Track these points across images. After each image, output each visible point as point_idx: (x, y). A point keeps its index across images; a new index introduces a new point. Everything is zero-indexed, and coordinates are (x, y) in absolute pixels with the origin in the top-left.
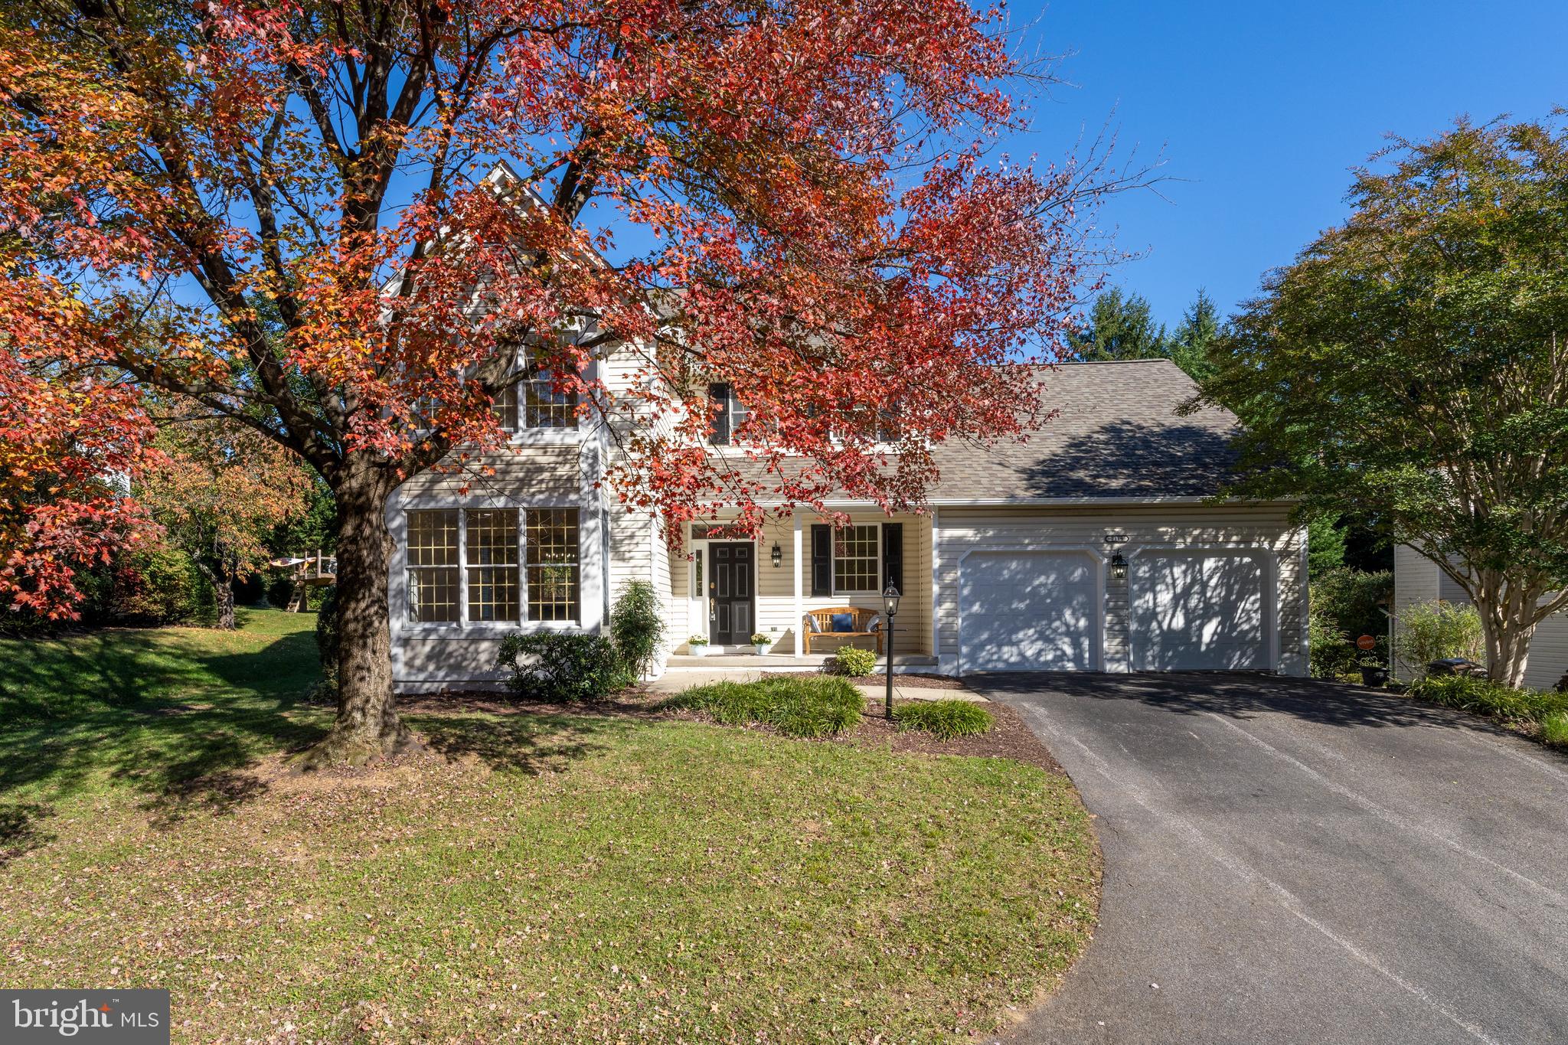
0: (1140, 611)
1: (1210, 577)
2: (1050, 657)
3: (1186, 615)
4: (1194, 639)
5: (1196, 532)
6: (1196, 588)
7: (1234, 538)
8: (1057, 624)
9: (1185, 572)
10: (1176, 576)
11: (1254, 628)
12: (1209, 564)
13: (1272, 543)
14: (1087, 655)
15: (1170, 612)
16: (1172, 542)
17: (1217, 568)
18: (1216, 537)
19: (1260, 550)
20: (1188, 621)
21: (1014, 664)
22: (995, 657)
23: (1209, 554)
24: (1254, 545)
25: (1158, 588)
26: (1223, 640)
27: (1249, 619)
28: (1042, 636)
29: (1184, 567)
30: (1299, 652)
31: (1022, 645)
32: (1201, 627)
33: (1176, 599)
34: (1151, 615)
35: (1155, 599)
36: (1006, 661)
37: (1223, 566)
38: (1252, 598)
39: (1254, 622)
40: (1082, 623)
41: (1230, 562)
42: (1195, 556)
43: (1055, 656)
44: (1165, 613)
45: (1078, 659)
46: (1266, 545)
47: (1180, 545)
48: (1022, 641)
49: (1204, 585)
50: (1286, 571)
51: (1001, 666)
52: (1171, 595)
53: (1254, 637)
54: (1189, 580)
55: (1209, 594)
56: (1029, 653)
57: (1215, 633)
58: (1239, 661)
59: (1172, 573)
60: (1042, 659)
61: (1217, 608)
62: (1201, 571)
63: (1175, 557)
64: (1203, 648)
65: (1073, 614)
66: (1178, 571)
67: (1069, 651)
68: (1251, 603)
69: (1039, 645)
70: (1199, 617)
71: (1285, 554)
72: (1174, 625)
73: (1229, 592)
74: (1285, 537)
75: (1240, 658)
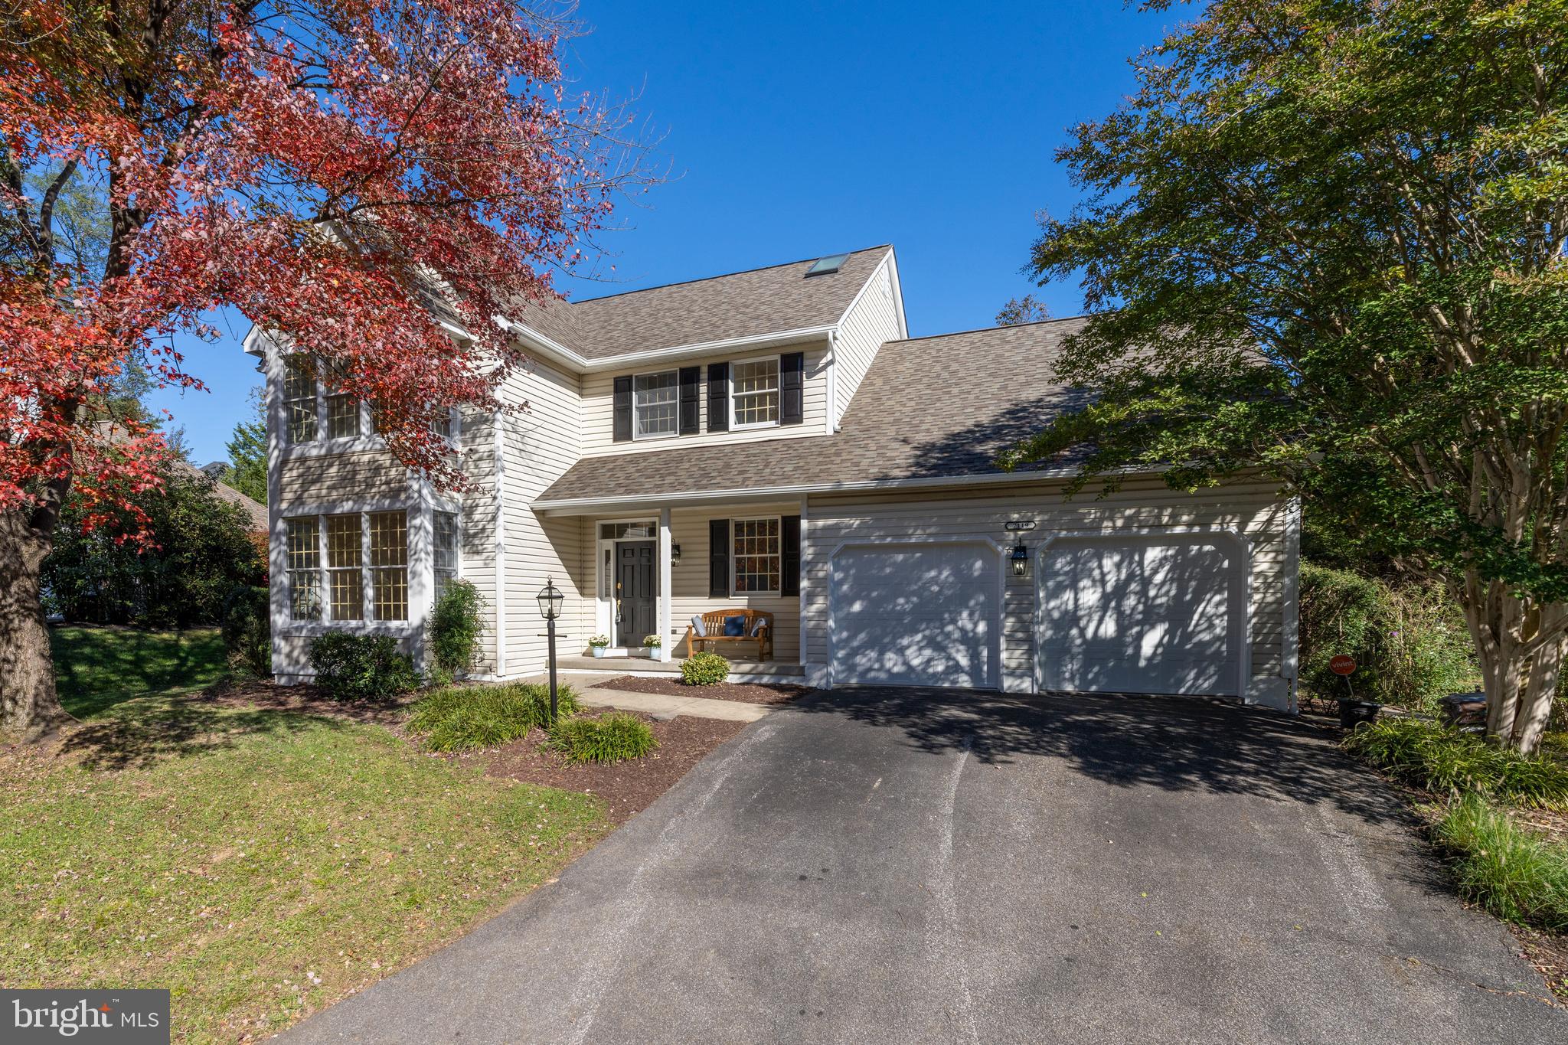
0: (1056, 615)
1: (1155, 571)
2: (940, 668)
3: (1118, 623)
4: (1130, 651)
5: (1128, 512)
6: (1133, 586)
7: (1185, 518)
8: (950, 628)
9: (1118, 566)
10: (1106, 570)
11: (1218, 638)
12: (1153, 554)
13: (1242, 526)
14: (985, 668)
15: (1096, 617)
16: (1097, 526)
17: (1165, 558)
18: (1159, 517)
19: (1224, 535)
20: (1122, 629)
21: (898, 674)
22: (876, 666)
23: (1153, 542)
24: (1215, 528)
25: (1081, 584)
26: (1172, 656)
27: (1211, 626)
28: (932, 643)
29: (1117, 558)
30: (1279, 675)
31: (908, 652)
32: (1140, 636)
33: (1106, 598)
34: (1071, 618)
35: (1076, 600)
36: (889, 671)
37: (1174, 556)
38: (1217, 598)
39: (1218, 631)
40: (982, 627)
41: (1183, 551)
42: (1129, 545)
43: (947, 667)
44: (1090, 615)
45: (974, 671)
46: (1233, 528)
47: (1106, 531)
48: (908, 647)
49: (1146, 582)
50: (1264, 562)
51: (883, 676)
52: (1097, 595)
53: (1218, 652)
54: (1123, 576)
55: (1152, 593)
56: (915, 662)
57: (1160, 644)
58: (1195, 683)
59: (1100, 567)
60: (931, 670)
61: (1162, 611)
62: (1141, 563)
63: (1102, 546)
64: (1142, 663)
65: (971, 615)
66: (1108, 563)
67: (964, 661)
68: (1213, 605)
69: (928, 653)
70: (1138, 623)
71: (1263, 537)
72: (1102, 631)
73: (1182, 591)
74: (1262, 516)
75: (1196, 679)
